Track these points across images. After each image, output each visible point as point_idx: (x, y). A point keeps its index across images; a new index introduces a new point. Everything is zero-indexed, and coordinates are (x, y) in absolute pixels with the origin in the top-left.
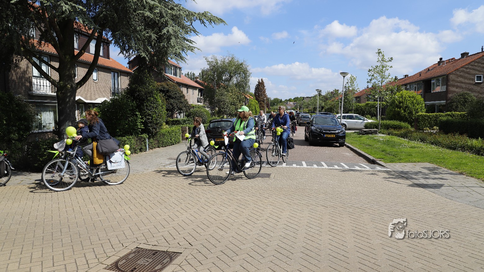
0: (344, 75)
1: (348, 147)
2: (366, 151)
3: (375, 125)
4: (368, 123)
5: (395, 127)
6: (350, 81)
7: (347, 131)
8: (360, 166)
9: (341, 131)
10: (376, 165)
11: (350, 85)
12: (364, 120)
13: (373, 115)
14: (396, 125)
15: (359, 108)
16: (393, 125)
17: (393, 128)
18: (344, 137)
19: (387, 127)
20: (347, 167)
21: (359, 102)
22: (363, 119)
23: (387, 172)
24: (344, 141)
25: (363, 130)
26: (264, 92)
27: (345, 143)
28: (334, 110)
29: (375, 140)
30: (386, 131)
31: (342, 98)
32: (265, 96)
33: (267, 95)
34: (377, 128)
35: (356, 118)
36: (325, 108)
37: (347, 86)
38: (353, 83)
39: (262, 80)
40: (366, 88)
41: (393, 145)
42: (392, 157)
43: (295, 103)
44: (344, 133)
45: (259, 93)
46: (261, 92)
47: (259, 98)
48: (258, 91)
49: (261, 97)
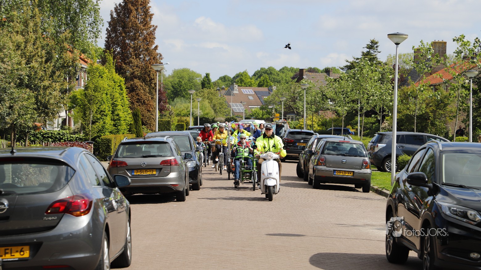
26: (150, 38)
32: (155, 58)
33: (158, 51)
45: (127, 41)
46: (135, 39)
47: (125, 64)
48: (124, 35)
49: (135, 61)
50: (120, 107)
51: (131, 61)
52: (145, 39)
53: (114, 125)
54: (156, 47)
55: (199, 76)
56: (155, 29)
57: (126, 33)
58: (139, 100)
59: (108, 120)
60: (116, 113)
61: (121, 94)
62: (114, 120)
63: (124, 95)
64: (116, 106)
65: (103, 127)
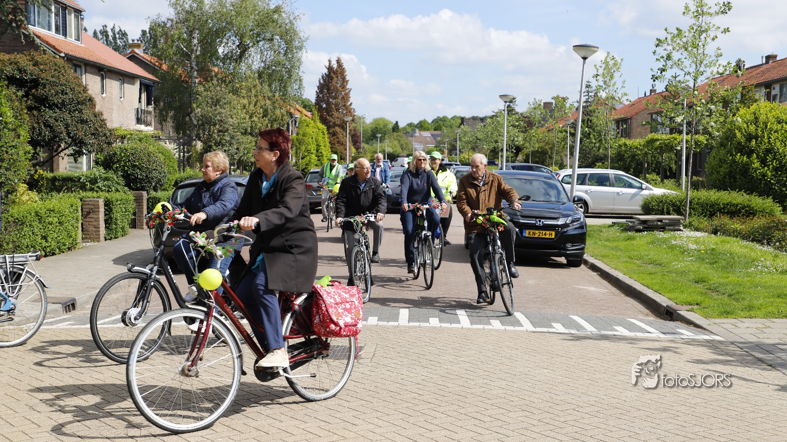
0: (584, 54)
1: (594, 268)
2: (648, 280)
3: (673, 205)
4: (653, 198)
5: (733, 212)
6: (601, 72)
7: (590, 221)
8: (631, 327)
9: (573, 222)
10: (678, 324)
11: (601, 83)
12: (641, 188)
13: (669, 174)
14: (737, 205)
15: (625, 151)
16: (728, 204)
17: (728, 213)
18: (581, 238)
19: (710, 210)
20: (589, 328)
21: (627, 134)
22: (638, 185)
23: (712, 345)
24: (583, 249)
25: (639, 220)
26: (346, 98)
27: (585, 257)
28: (551, 158)
29: (672, 248)
30: (705, 222)
31: (576, 121)
32: (349, 111)
33: (351, 107)
34: (678, 211)
35: (616, 181)
36: (525, 151)
37: (594, 84)
38: (612, 77)
39: (338, 61)
40: (648, 94)
41: (730, 263)
42: (726, 299)
43: (438, 136)
44: (583, 226)
45: (331, 100)
46: (335, 98)
47: (329, 116)
48: (328, 95)
49: (336, 114)
50: (322, 147)
51: (333, 114)
52: (343, 98)
53: (319, 160)
54: (351, 104)
55: (391, 123)
56: (350, 91)
57: (329, 94)
58: (338, 142)
59: (313, 156)
60: (320, 151)
61: (324, 138)
62: (319, 157)
63: (326, 138)
64: (320, 146)
65: (309, 161)
